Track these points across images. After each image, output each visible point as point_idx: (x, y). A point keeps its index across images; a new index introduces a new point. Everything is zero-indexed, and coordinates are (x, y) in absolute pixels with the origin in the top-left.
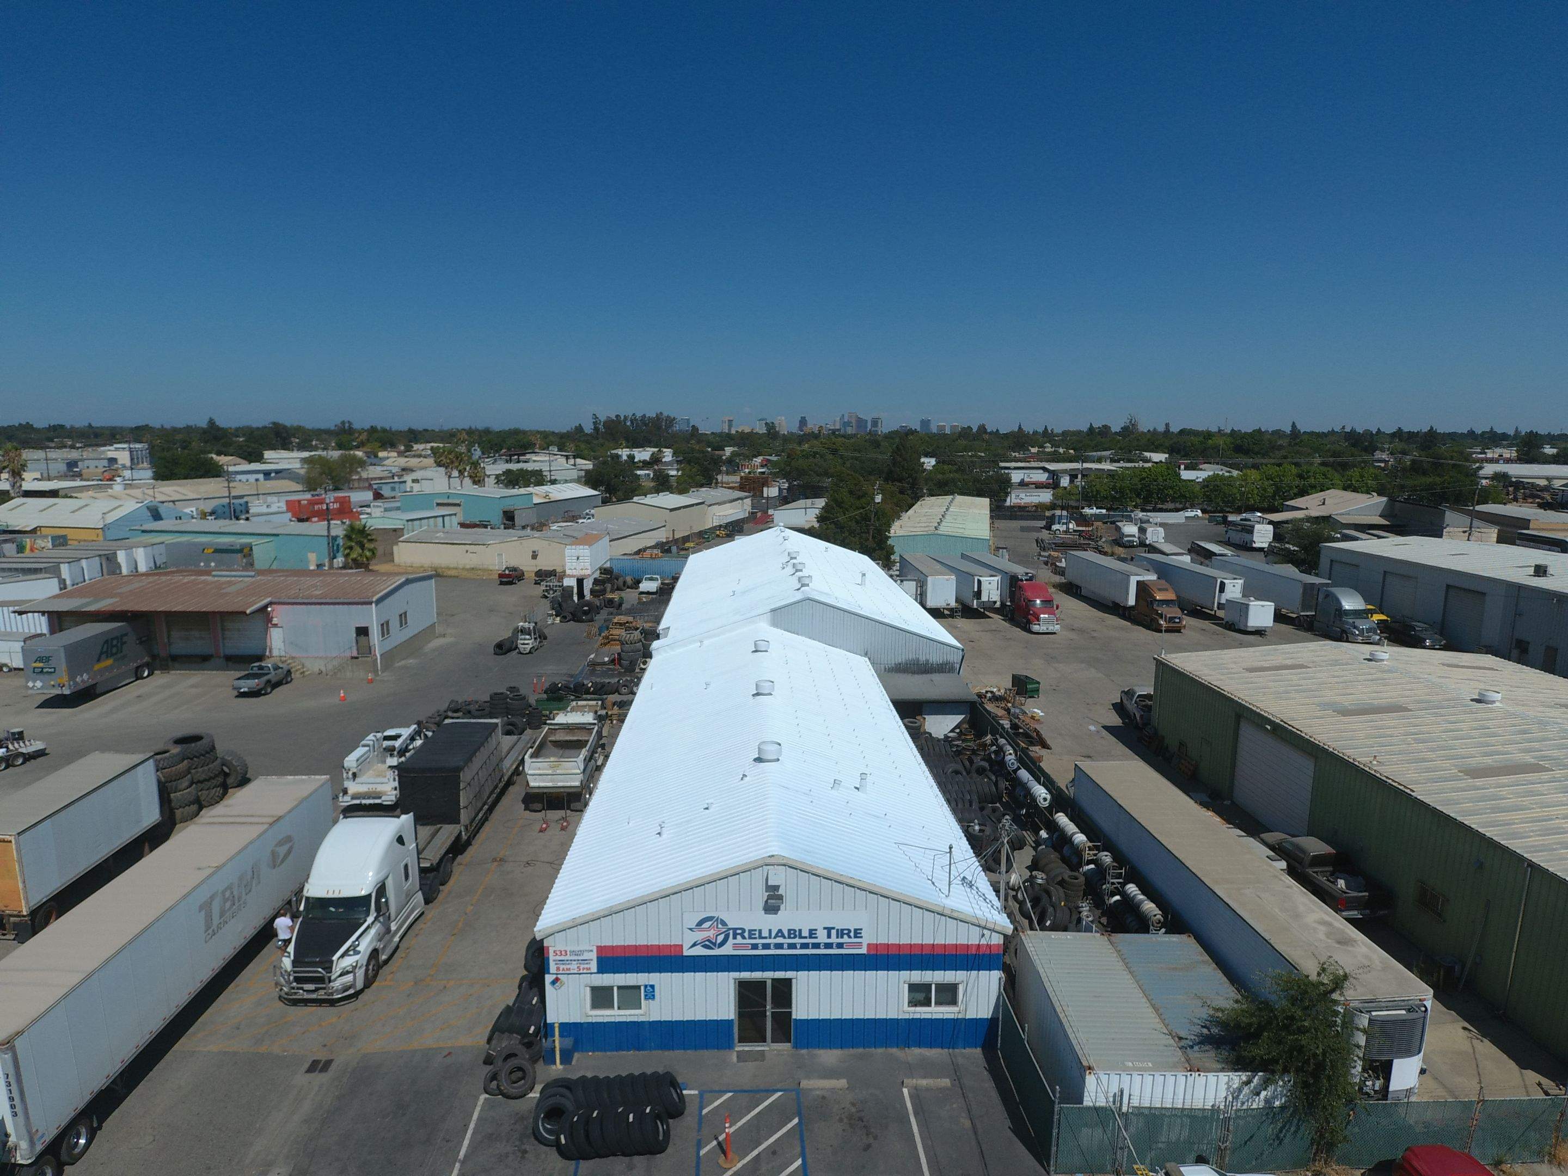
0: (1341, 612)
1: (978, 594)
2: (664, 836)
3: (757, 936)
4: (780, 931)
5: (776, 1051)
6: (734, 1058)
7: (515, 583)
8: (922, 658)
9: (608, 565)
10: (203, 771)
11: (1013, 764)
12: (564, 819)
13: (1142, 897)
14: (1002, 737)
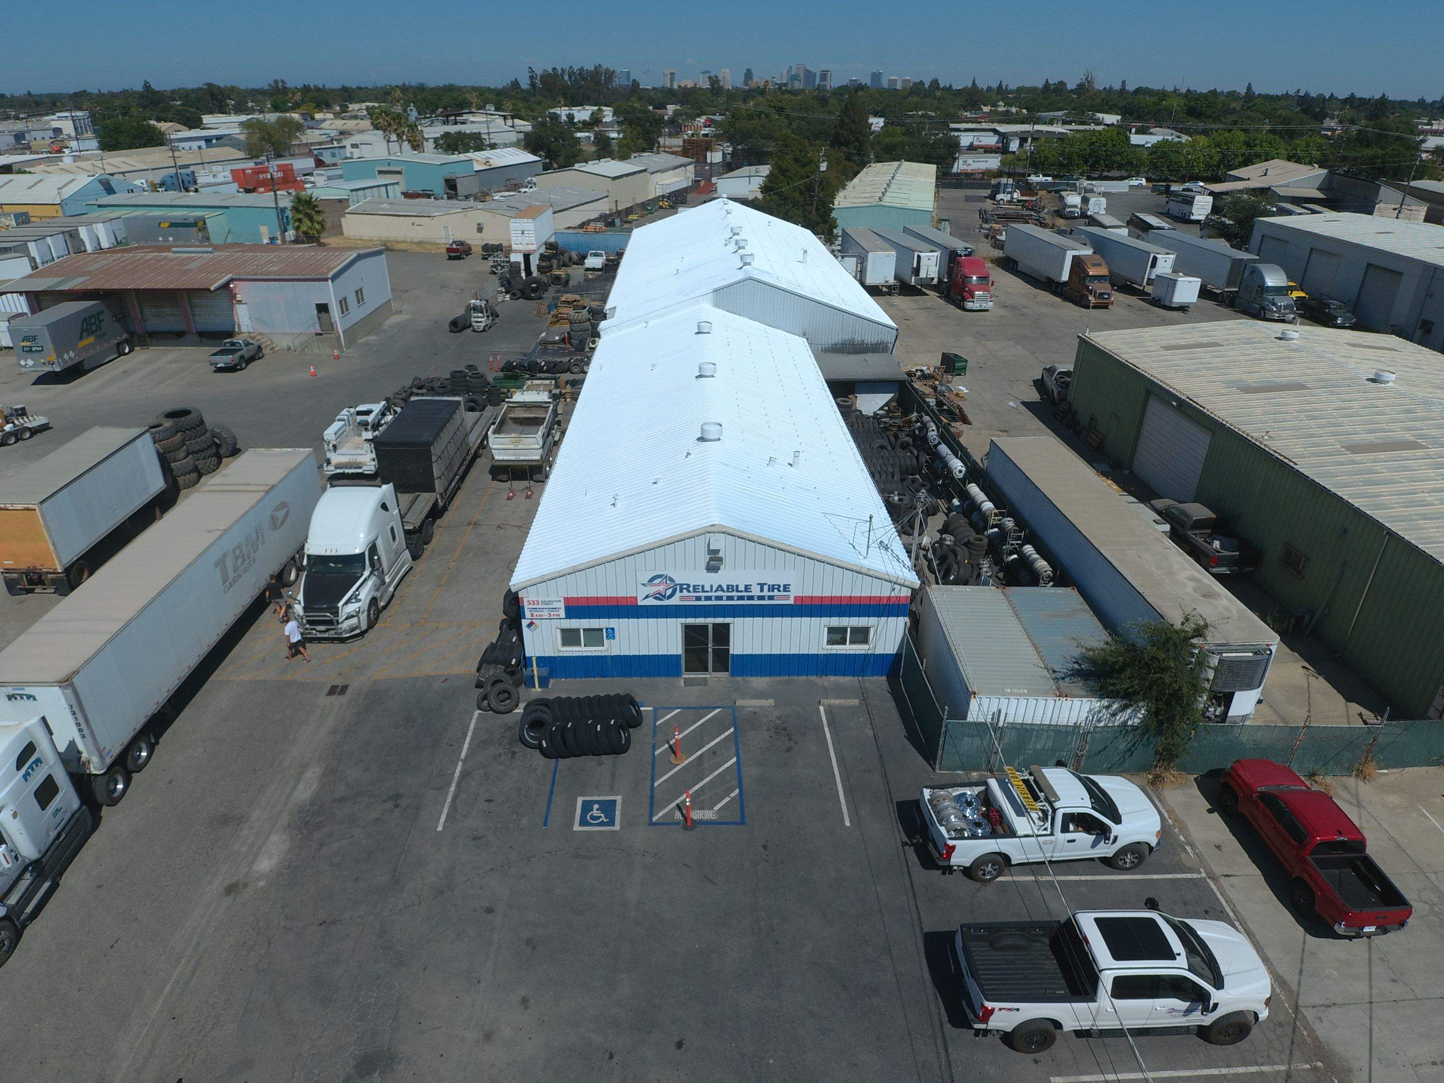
0: (1263, 289)
1: (917, 271)
2: (619, 505)
3: (700, 590)
4: (720, 586)
5: (715, 678)
6: (682, 683)
7: (463, 258)
8: (858, 338)
9: (552, 240)
10: (197, 442)
11: (934, 439)
12: (528, 488)
13: (1036, 556)
14: (927, 414)
